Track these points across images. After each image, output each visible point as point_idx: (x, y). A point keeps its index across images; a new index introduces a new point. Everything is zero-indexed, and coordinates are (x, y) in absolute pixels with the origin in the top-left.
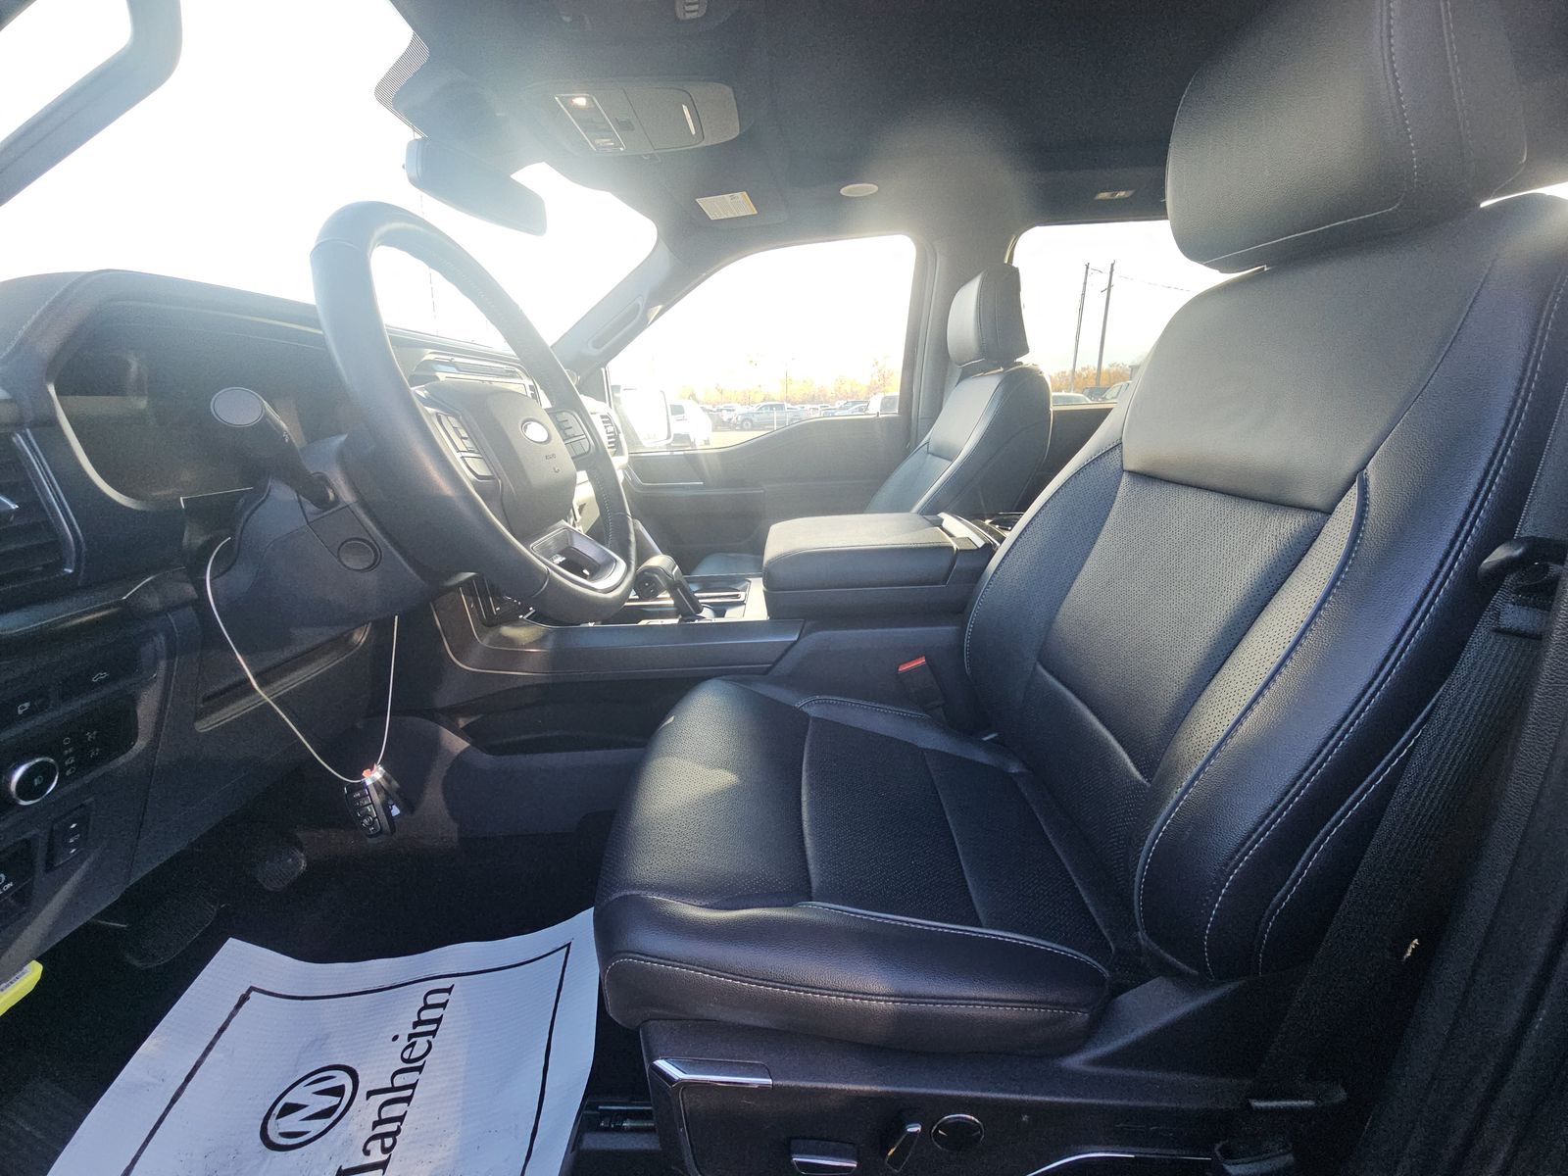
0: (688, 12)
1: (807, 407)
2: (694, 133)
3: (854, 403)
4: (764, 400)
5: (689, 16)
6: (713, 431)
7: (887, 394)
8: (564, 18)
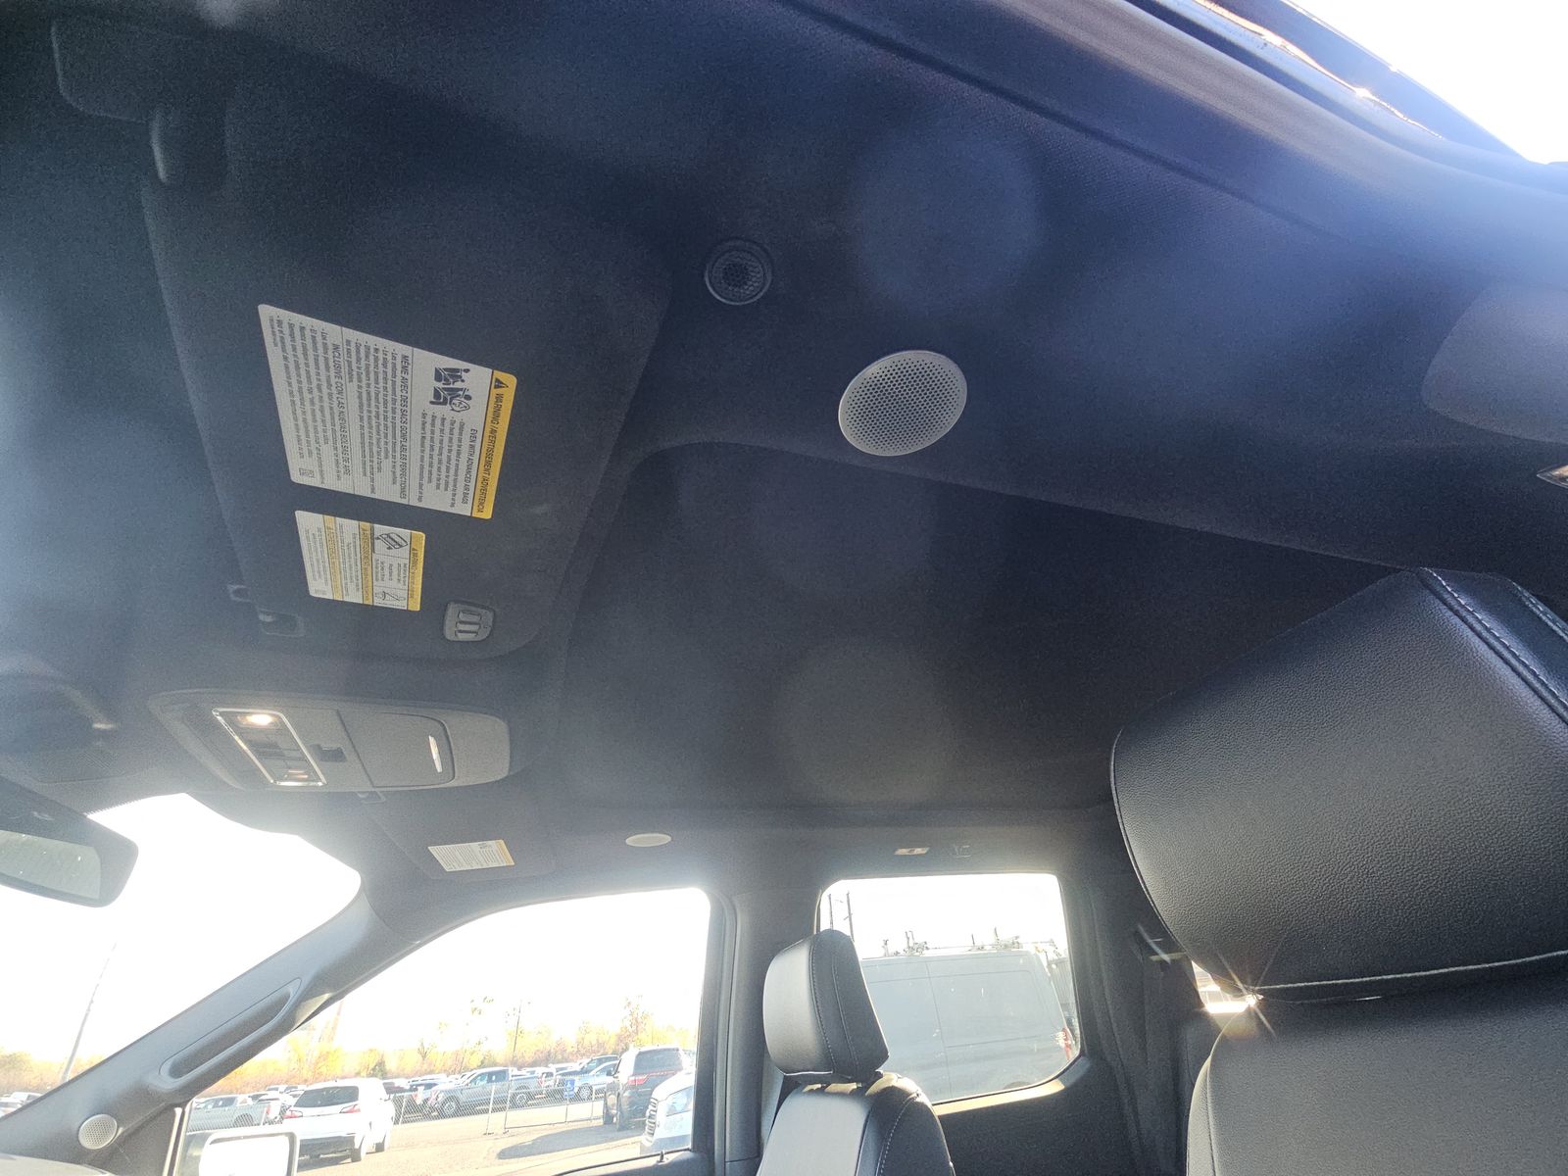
0: (460, 631)
1: (539, 1070)
2: (439, 768)
3: (600, 1061)
4: (482, 1065)
5: (461, 637)
6: (396, 1122)
7: (643, 1049)
8: (262, 617)
